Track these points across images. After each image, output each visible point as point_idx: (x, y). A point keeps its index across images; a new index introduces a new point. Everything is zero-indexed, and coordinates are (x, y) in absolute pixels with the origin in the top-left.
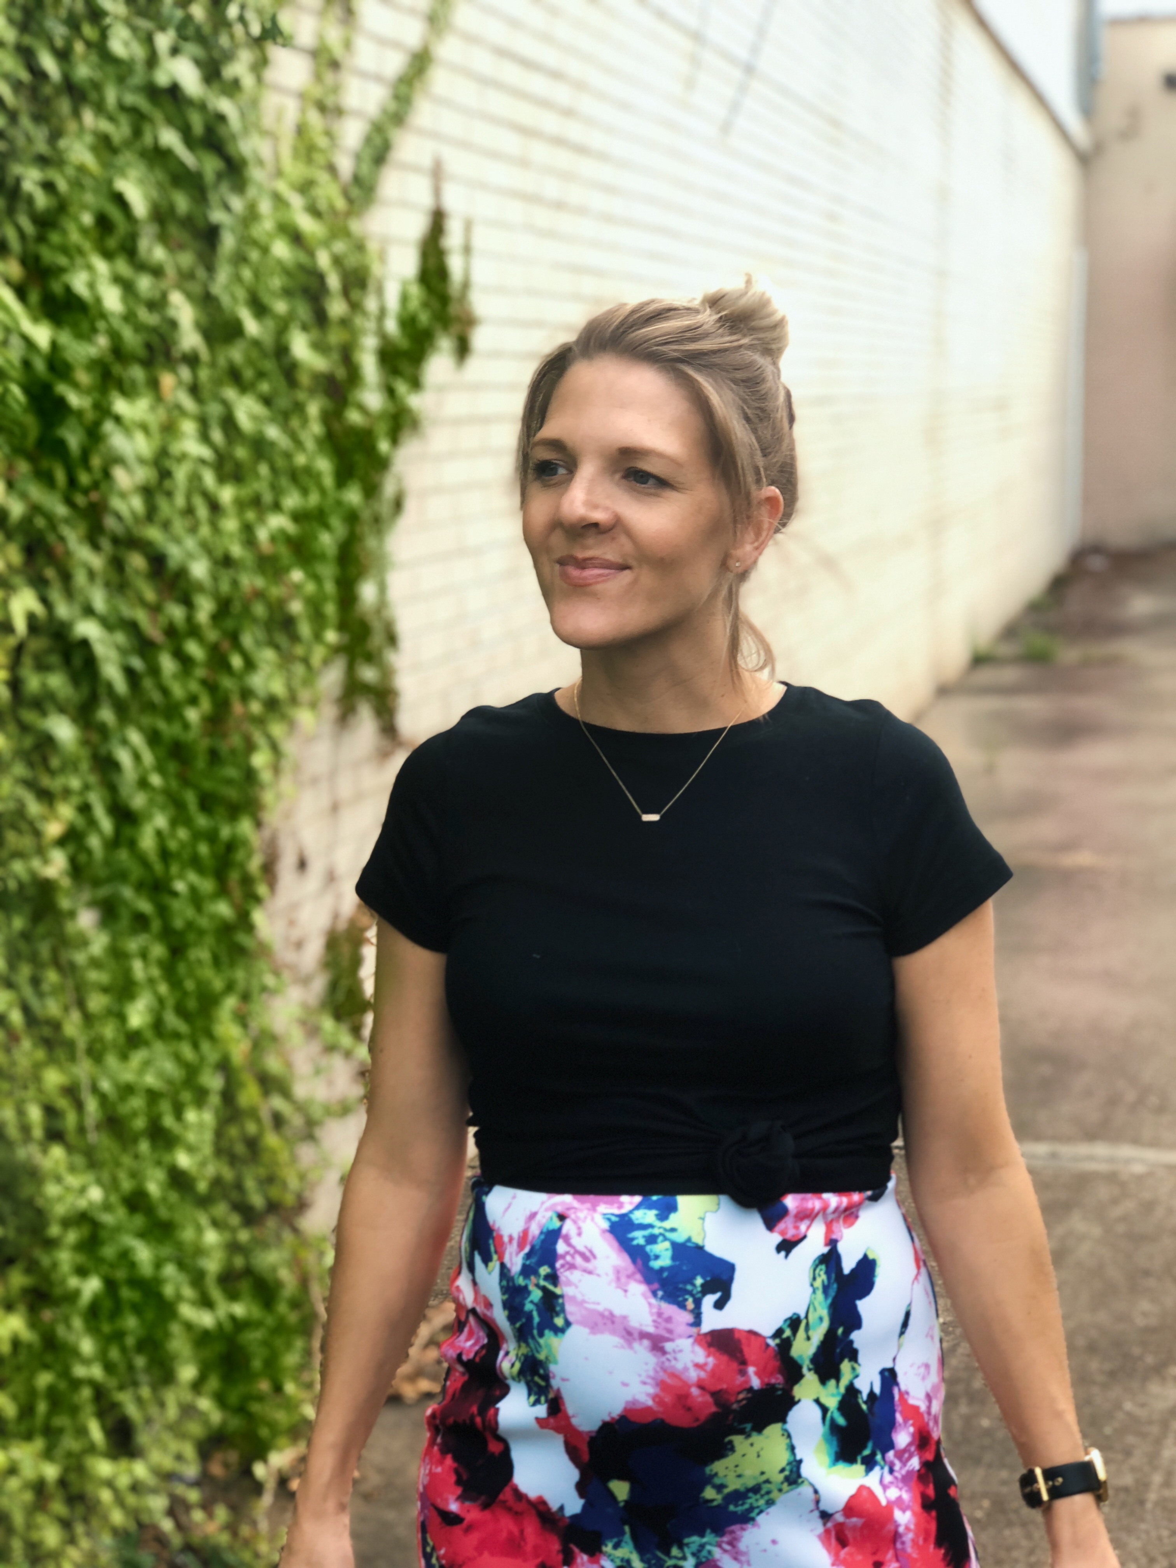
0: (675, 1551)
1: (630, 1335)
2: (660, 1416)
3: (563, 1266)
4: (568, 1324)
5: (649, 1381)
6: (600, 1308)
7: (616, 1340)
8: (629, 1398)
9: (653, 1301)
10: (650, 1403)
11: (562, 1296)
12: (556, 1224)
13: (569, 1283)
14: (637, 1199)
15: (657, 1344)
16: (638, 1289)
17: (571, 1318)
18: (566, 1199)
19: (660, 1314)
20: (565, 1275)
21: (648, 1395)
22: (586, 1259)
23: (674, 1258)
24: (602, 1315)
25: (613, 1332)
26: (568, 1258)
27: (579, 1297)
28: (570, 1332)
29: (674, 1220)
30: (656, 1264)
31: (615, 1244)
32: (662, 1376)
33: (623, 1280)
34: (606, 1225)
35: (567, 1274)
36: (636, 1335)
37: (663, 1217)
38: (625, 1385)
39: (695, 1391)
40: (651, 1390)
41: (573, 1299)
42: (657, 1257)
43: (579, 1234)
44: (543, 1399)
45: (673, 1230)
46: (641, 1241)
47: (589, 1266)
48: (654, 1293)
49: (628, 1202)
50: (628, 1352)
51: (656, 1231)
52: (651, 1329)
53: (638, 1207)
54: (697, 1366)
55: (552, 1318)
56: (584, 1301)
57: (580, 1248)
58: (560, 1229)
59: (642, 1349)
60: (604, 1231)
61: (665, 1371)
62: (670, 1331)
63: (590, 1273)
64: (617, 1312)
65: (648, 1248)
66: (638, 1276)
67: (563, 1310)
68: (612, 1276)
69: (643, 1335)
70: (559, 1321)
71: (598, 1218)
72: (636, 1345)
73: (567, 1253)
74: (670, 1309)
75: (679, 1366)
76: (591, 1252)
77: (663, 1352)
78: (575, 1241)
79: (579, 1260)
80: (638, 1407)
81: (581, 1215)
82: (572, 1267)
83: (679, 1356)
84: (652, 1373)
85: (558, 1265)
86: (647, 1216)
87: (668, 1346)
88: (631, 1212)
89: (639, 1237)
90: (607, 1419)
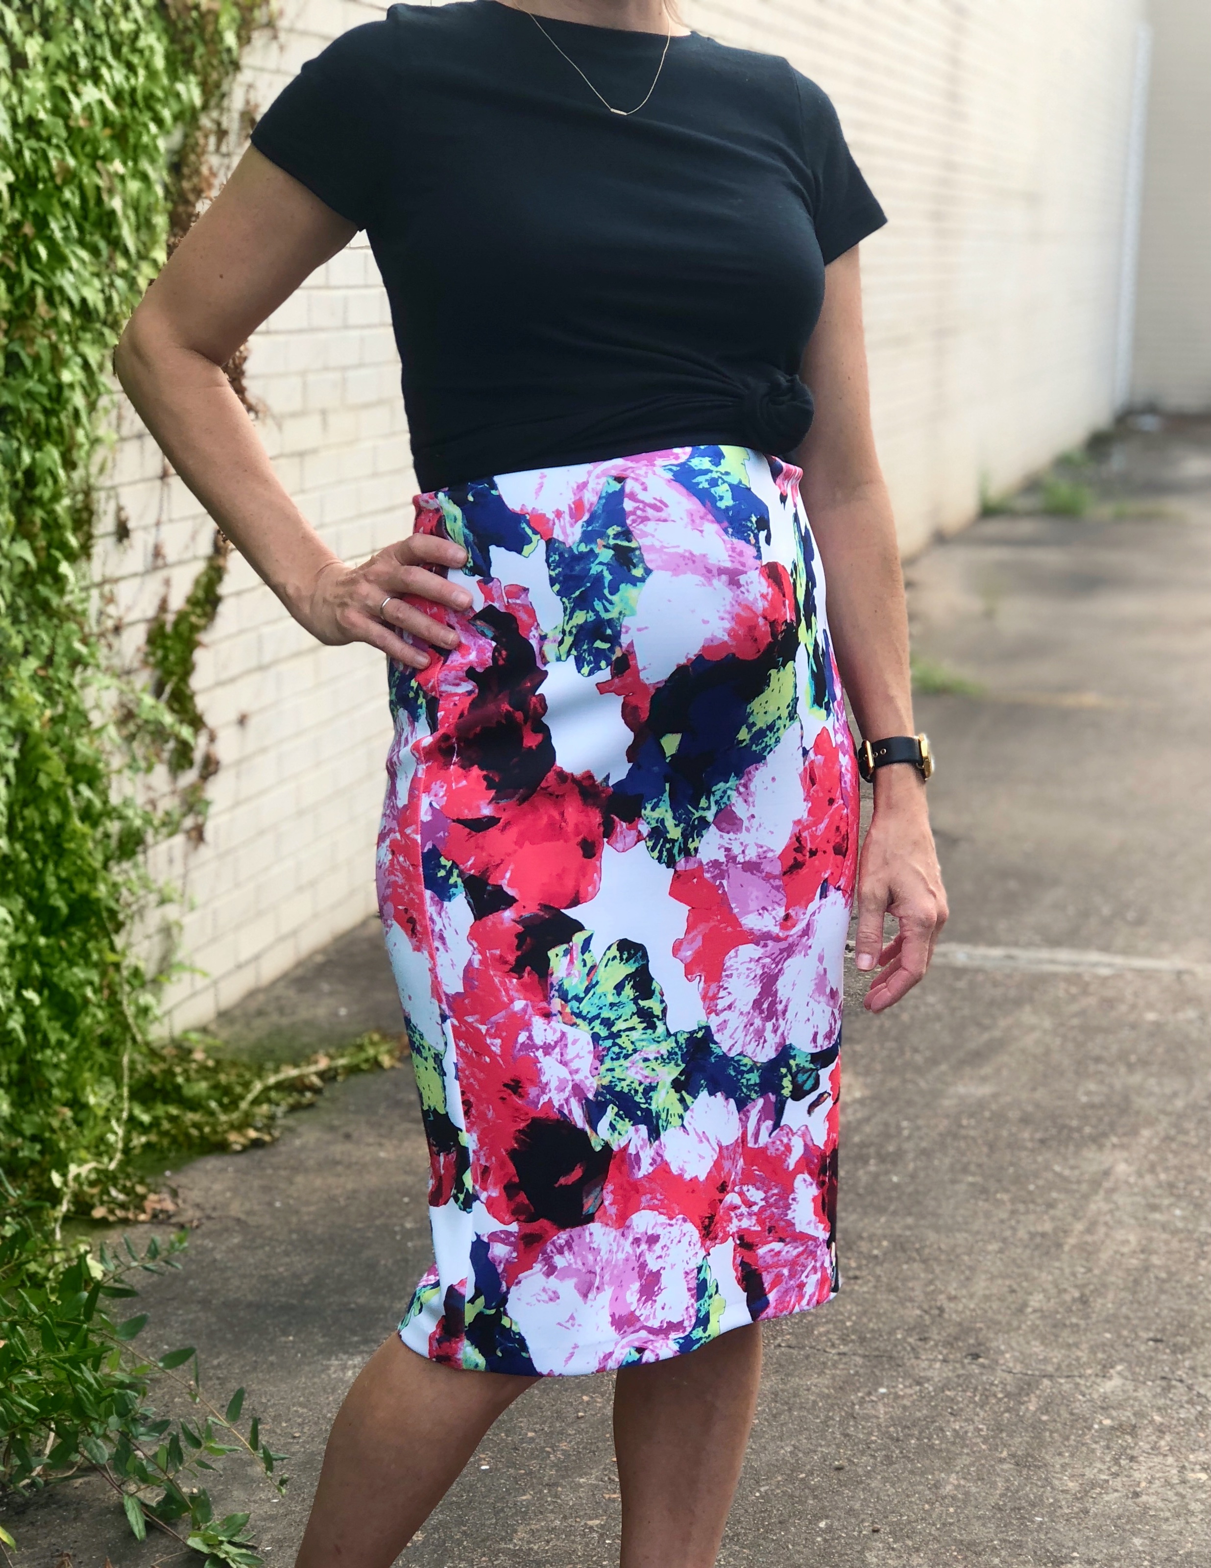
1: (710, 572)
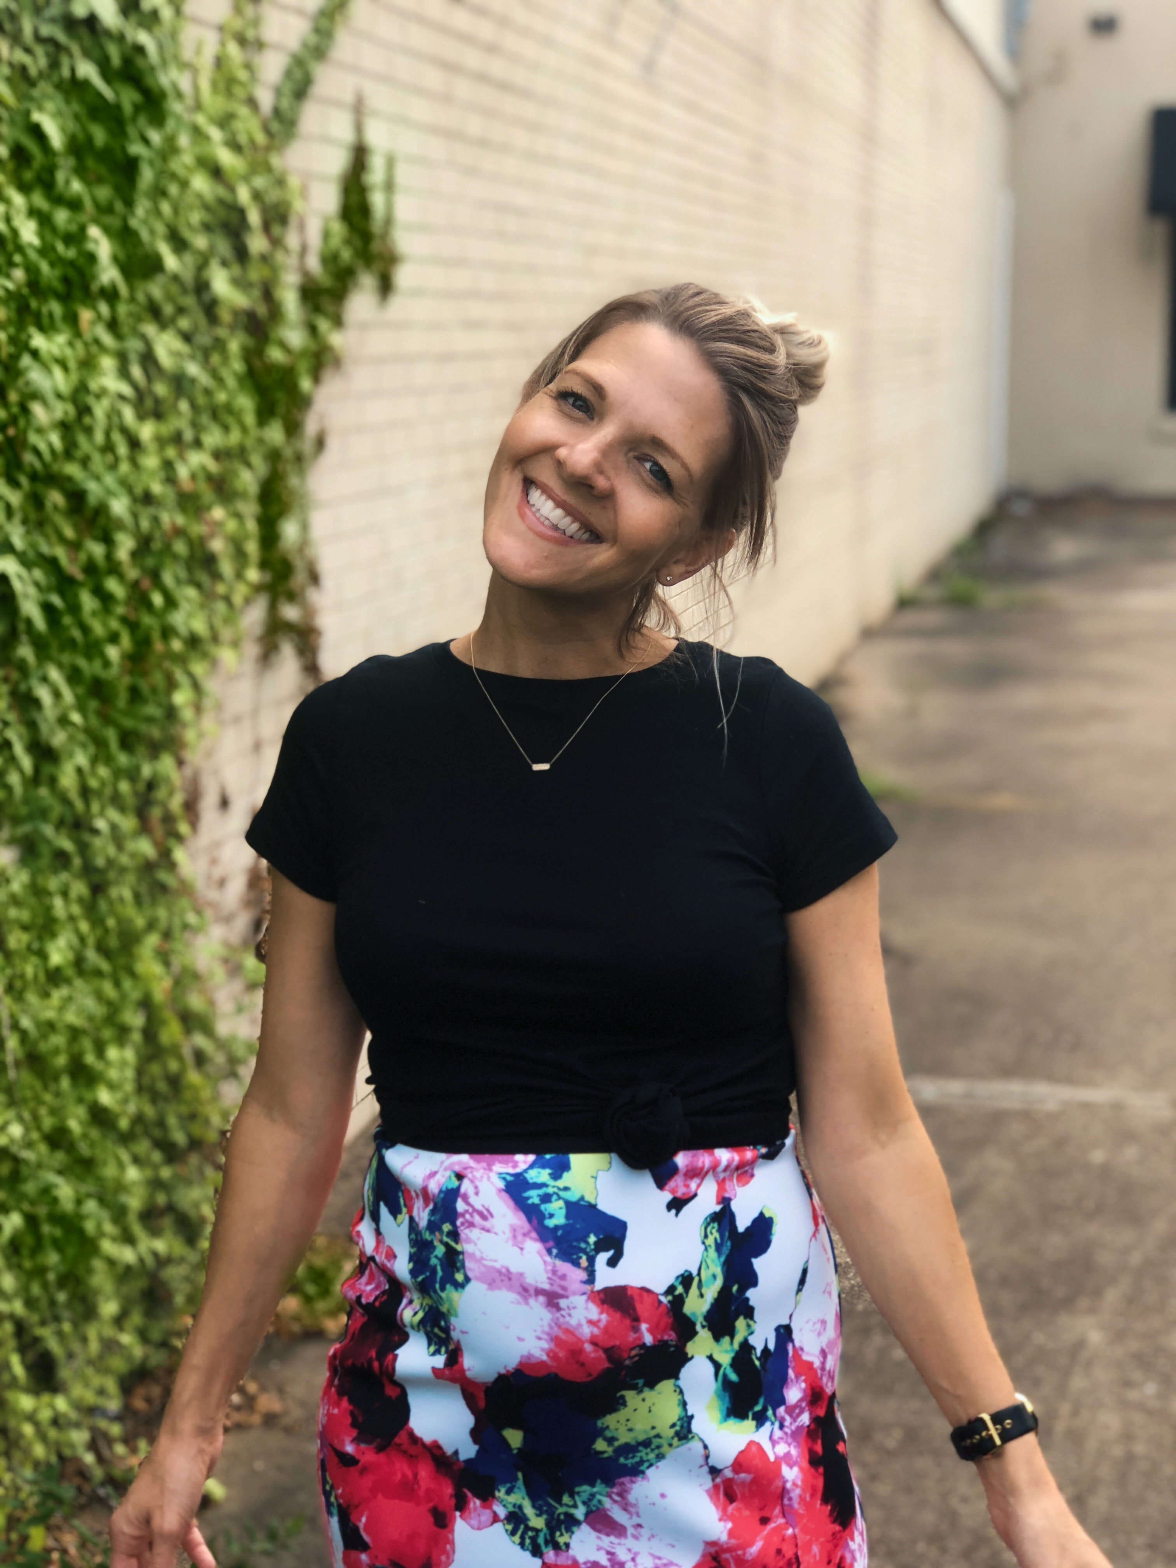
0: (566, 1499)
1: (526, 1292)
2: (554, 1370)
3: (462, 1224)
4: (467, 1279)
5: (545, 1336)
6: (497, 1265)
7: (513, 1296)
8: (525, 1353)
9: (548, 1259)
10: (544, 1358)
11: (462, 1253)
12: (455, 1183)
13: (469, 1241)
14: (531, 1158)
15: (552, 1299)
16: (534, 1247)
17: (470, 1274)
18: (464, 1158)
19: (554, 1272)
20: (464, 1233)
21: (542, 1350)
22: (484, 1218)
23: (567, 1217)
24: (499, 1272)
25: (510, 1289)
26: (468, 1216)
27: (478, 1254)
28: (469, 1287)
29: (567, 1179)
30: (550, 1223)
31: (511, 1203)
32: (556, 1331)
33: (520, 1238)
34: (501, 1185)
35: (467, 1231)
36: (532, 1292)
37: (556, 1176)
38: (520, 1339)
39: (588, 1347)
40: (545, 1345)
41: (472, 1255)
42: (551, 1216)
43: (477, 1193)
44: (443, 1350)
45: (566, 1189)
46: (536, 1200)
47: (487, 1224)
48: (549, 1251)
49: (523, 1161)
50: (524, 1307)
51: (550, 1190)
52: (546, 1286)
53: (532, 1166)
54: (591, 1322)
55: (453, 1274)
56: (482, 1258)
57: (478, 1207)
58: (459, 1188)
59: (538, 1306)
60: (500, 1190)
61: (559, 1327)
62: (564, 1288)
63: (488, 1231)
64: (514, 1269)
65: (543, 1207)
66: (534, 1235)
67: (463, 1266)
68: (508, 1234)
69: (539, 1292)
70: (459, 1277)
71: (494, 1177)
72: (532, 1301)
73: (467, 1211)
74: (564, 1267)
75: (573, 1322)
76: (488, 1210)
77: (559, 1309)
78: (473, 1200)
79: (477, 1219)
80: (533, 1361)
81: (478, 1174)
82: (471, 1225)
83: (572, 1312)
84: (547, 1329)
85: (458, 1223)
86: (541, 1175)
87: (563, 1303)
88: (526, 1171)
89: (534, 1196)
90: (503, 1371)
